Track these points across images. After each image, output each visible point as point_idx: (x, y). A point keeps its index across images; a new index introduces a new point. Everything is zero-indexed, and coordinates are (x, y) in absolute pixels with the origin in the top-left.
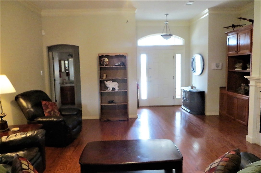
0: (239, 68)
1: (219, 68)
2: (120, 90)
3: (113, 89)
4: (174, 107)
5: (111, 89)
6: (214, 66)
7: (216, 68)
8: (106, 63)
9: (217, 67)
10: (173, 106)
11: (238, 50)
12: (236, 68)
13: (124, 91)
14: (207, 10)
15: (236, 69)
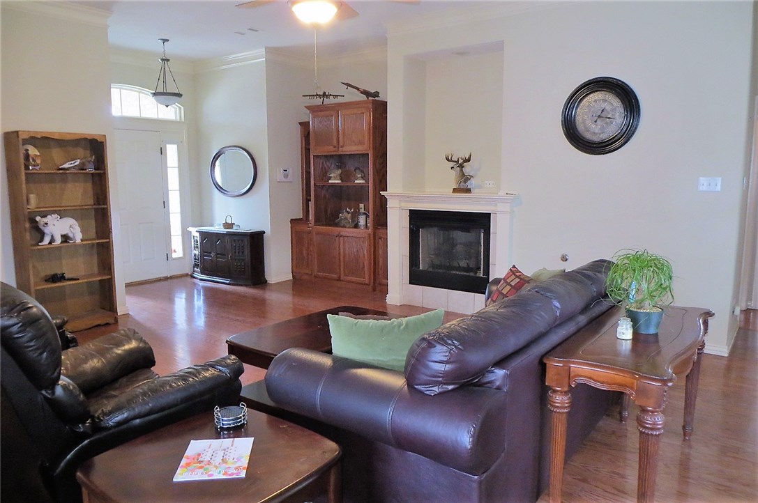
0: (335, 179)
1: (288, 180)
2: (86, 240)
3: (65, 238)
4: (169, 280)
5: (58, 240)
6: (280, 176)
7: (284, 180)
8: (34, 160)
9: (286, 176)
10: (166, 279)
11: (341, 144)
12: (330, 178)
13: (90, 242)
14: (262, 51)
15: (330, 181)
